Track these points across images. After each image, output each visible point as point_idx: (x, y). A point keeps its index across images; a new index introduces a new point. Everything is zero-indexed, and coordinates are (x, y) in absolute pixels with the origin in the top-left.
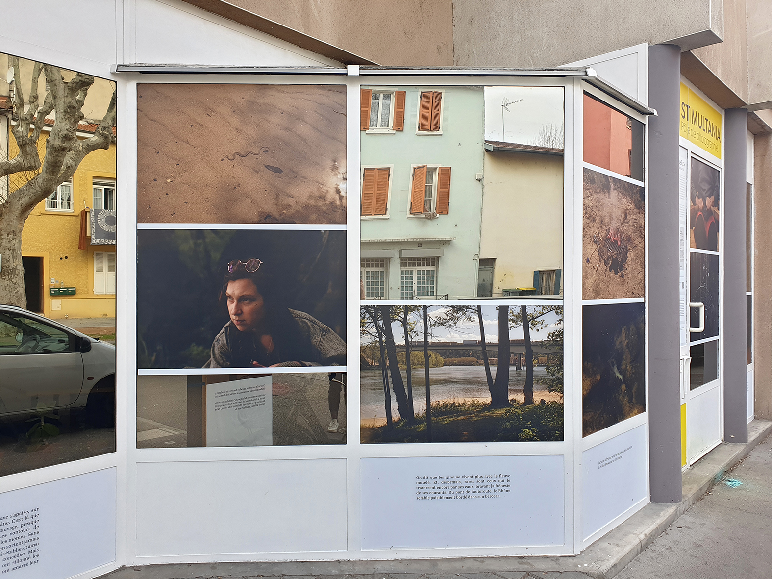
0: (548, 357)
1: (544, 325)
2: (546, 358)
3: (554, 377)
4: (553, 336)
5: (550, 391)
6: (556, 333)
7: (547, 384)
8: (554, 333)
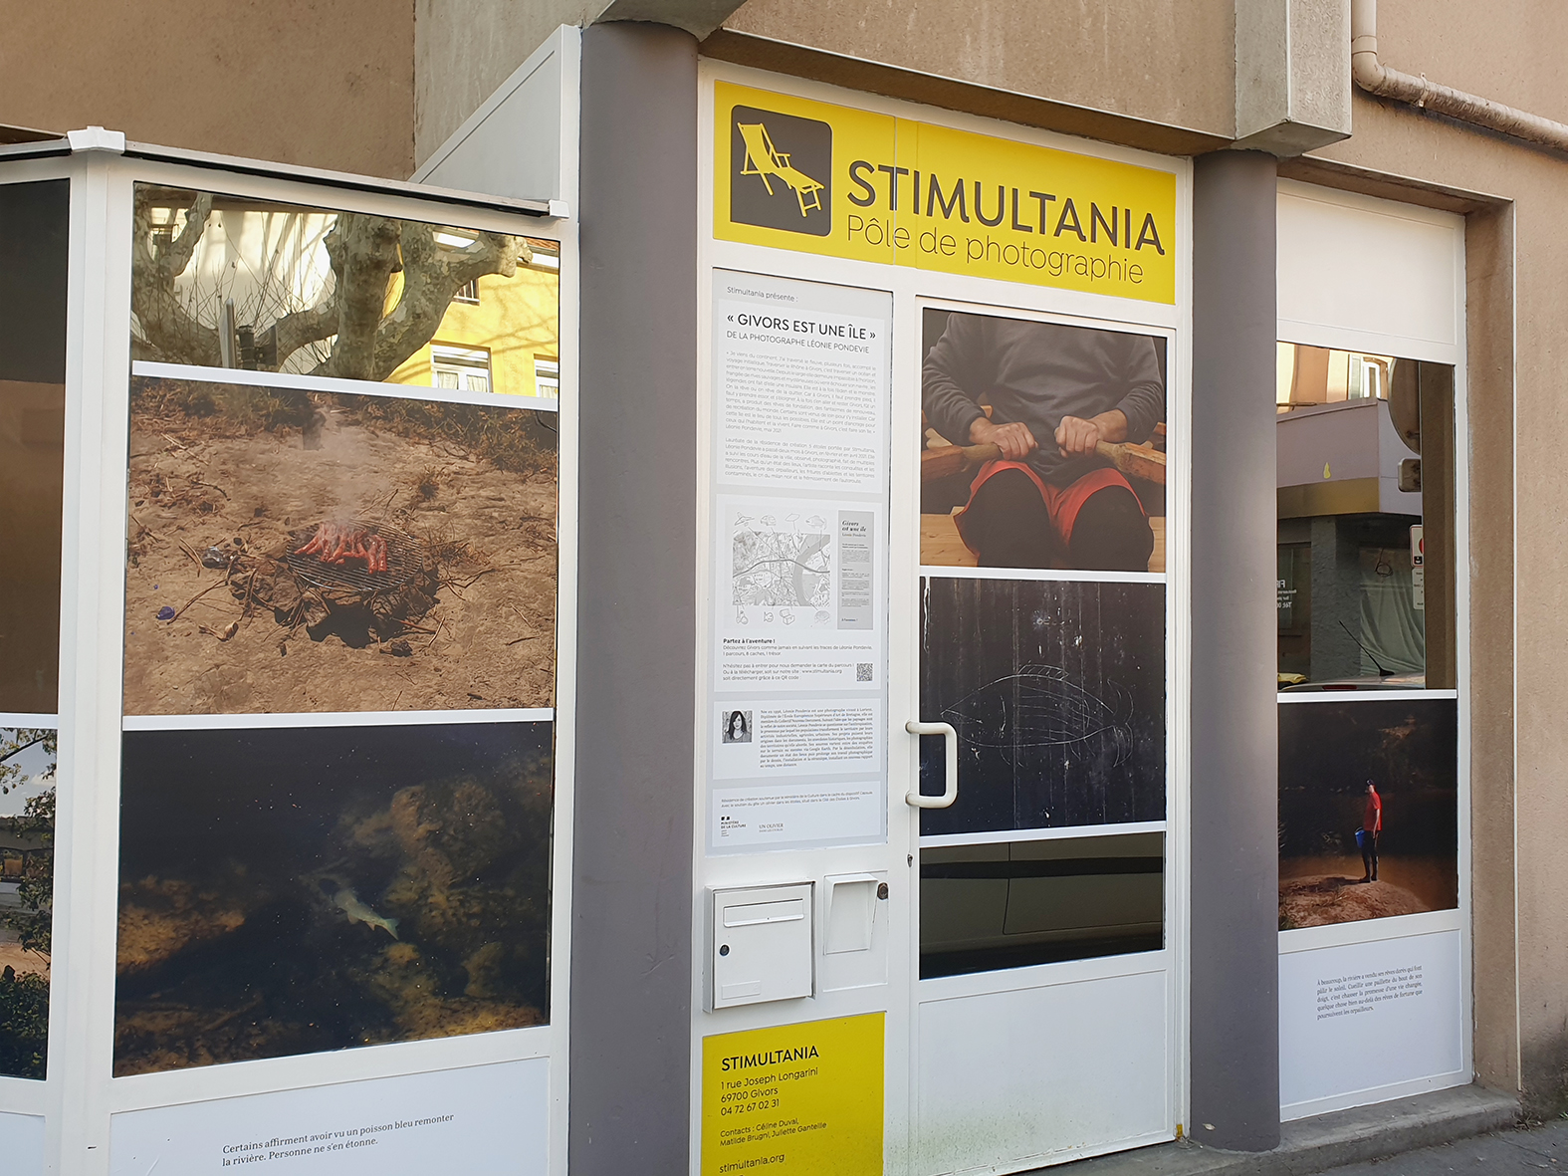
0: (24, 860)
1: (18, 777)
2: (20, 862)
3: (36, 912)
4: (37, 807)
5: (26, 947)
6: (44, 800)
7: (20, 928)
8: (40, 798)
